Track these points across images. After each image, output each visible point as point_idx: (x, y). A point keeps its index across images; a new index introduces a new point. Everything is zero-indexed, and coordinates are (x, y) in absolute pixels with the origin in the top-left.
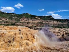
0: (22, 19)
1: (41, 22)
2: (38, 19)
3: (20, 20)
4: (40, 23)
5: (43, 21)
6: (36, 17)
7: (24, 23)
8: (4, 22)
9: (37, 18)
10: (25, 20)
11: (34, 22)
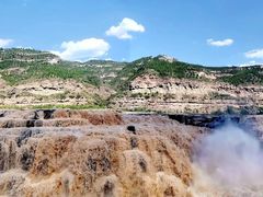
0: (138, 79)
1: (220, 92)
2: (207, 80)
3: (133, 84)
4: (216, 96)
5: (227, 89)
6: (199, 71)
7: (147, 98)
8: (72, 97)
9: (201, 74)
10: (154, 83)
11: (189, 92)
